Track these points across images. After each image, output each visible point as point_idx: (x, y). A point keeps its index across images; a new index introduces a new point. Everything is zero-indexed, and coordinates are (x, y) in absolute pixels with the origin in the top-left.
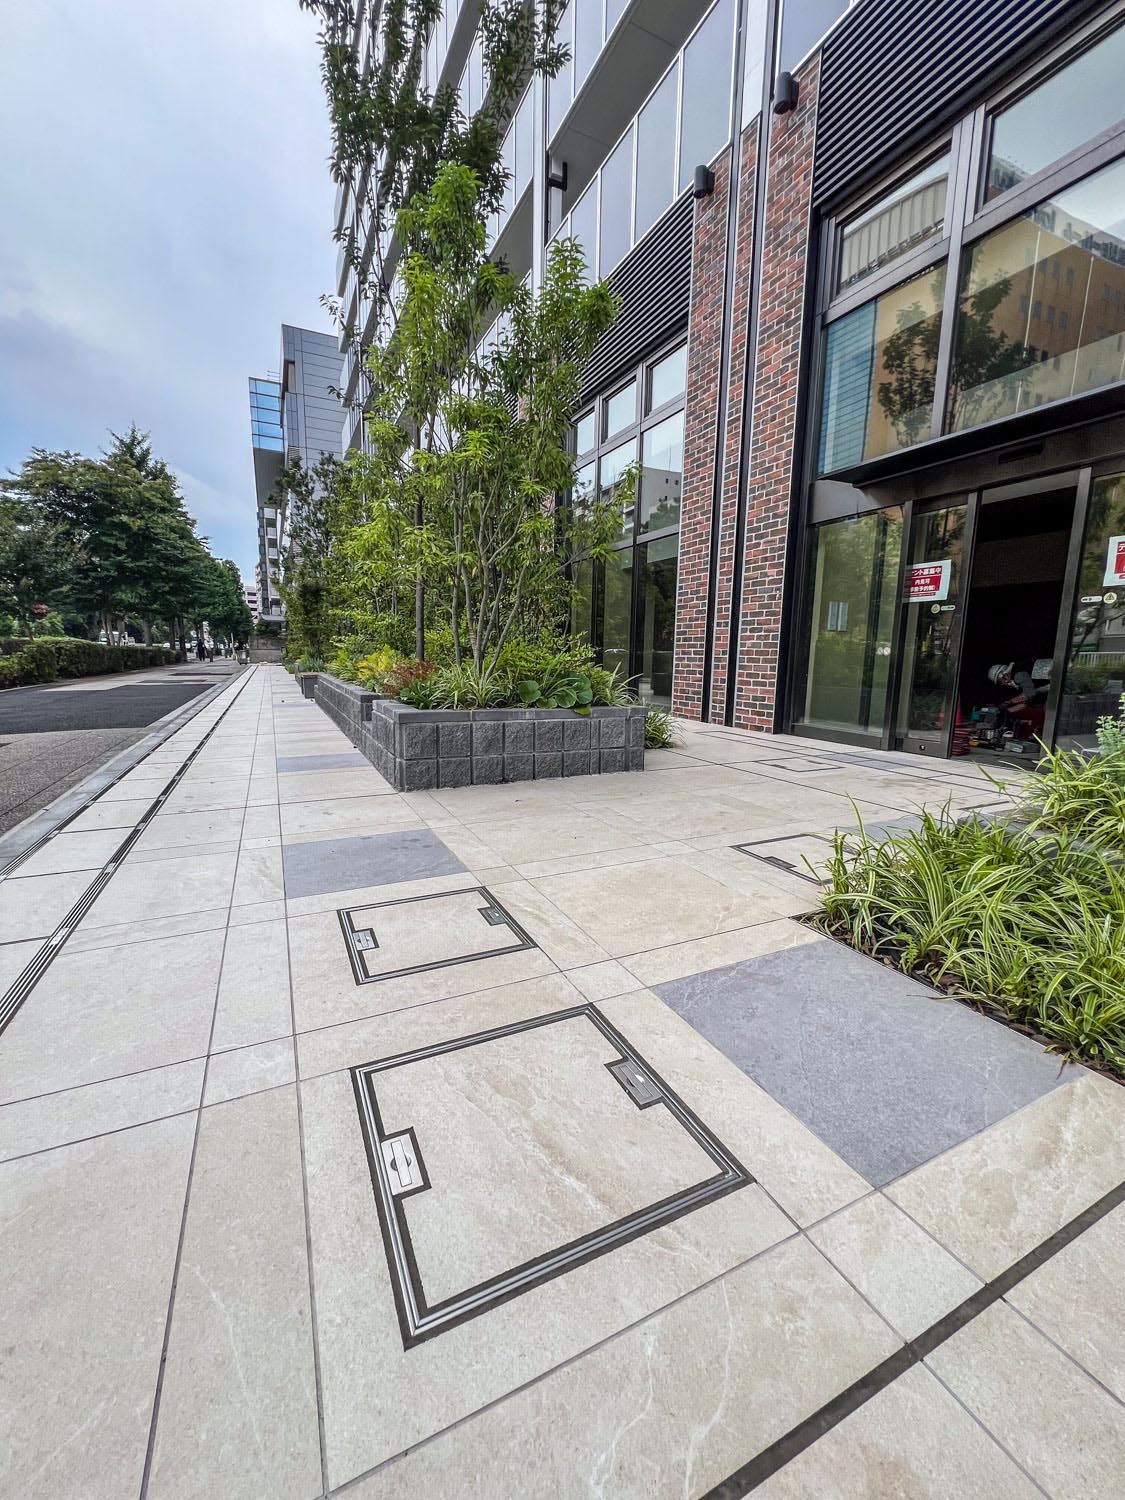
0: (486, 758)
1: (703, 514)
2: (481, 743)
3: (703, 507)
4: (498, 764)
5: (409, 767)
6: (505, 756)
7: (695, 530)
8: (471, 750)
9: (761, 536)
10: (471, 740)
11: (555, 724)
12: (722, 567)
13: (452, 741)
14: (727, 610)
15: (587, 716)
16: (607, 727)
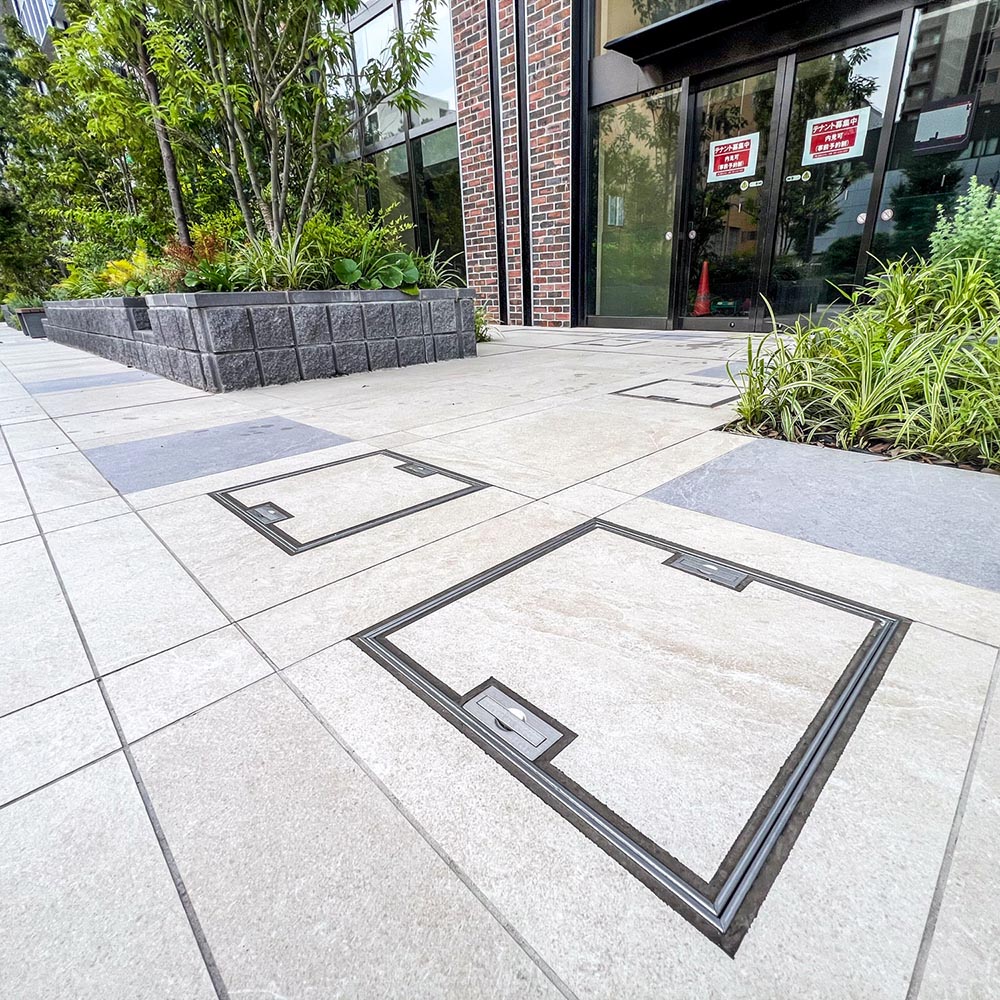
0: (314, 348)
1: (480, 99)
2: (305, 330)
3: (480, 90)
4: (328, 356)
5: (221, 362)
6: (335, 345)
7: (474, 118)
8: (295, 339)
9: (544, 122)
10: (293, 327)
11: (384, 308)
12: (507, 158)
13: (269, 328)
14: (516, 205)
15: (415, 297)
16: (437, 309)
